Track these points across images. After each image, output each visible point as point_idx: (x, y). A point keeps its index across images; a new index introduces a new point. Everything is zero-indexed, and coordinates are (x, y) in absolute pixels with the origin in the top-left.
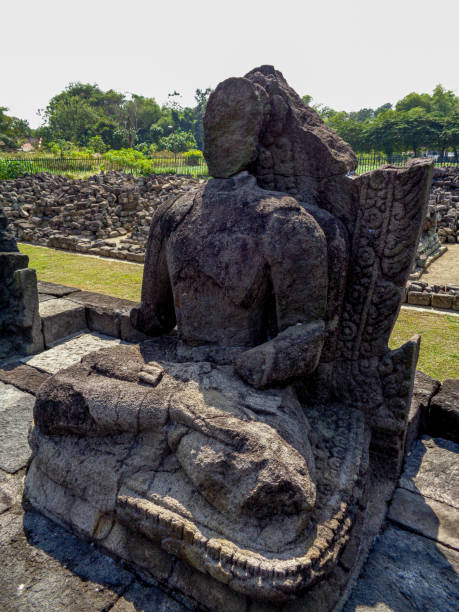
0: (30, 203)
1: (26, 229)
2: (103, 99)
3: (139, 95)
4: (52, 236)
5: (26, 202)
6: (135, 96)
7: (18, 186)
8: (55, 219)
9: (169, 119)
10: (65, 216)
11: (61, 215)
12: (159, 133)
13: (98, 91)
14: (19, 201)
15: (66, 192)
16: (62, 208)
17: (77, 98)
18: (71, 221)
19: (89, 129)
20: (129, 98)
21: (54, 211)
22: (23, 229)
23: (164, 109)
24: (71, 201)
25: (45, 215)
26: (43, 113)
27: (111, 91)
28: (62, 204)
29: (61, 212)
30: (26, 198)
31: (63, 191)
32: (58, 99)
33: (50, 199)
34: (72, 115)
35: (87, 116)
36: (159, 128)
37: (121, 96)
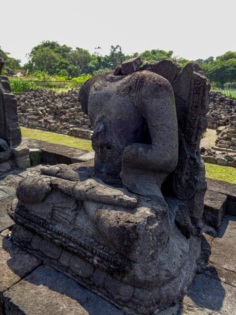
0: (43, 106)
1: (52, 123)
2: (60, 49)
3: (80, 48)
4: (71, 129)
5: (40, 106)
6: (78, 48)
7: (35, 96)
8: (63, 117)
9: (96, 61)
10: (70, 116)
11: (67, 115)
12: (93, 68)
13: (58, 45)
14: (36, 105)
15: (69, 100)
16: (67, 111)
17: (48, 48)
18: (74, 119)
19: (53, 65)
20: (74, 49)
21: (62, 112)
22: (50, 123)
23: (93, 56)
24: (73, 107)
25: (56, 114)
26: (28, 56)
27: (65, 46)
28: (67, 108)
29: (67, 113)
30: (40, 103)
31: (66, 100)
32: (36, 49)
33: (60, 105)
34: (44, 57)
35: (53, 58)
36: (93, 66)
37: (70, 48)
